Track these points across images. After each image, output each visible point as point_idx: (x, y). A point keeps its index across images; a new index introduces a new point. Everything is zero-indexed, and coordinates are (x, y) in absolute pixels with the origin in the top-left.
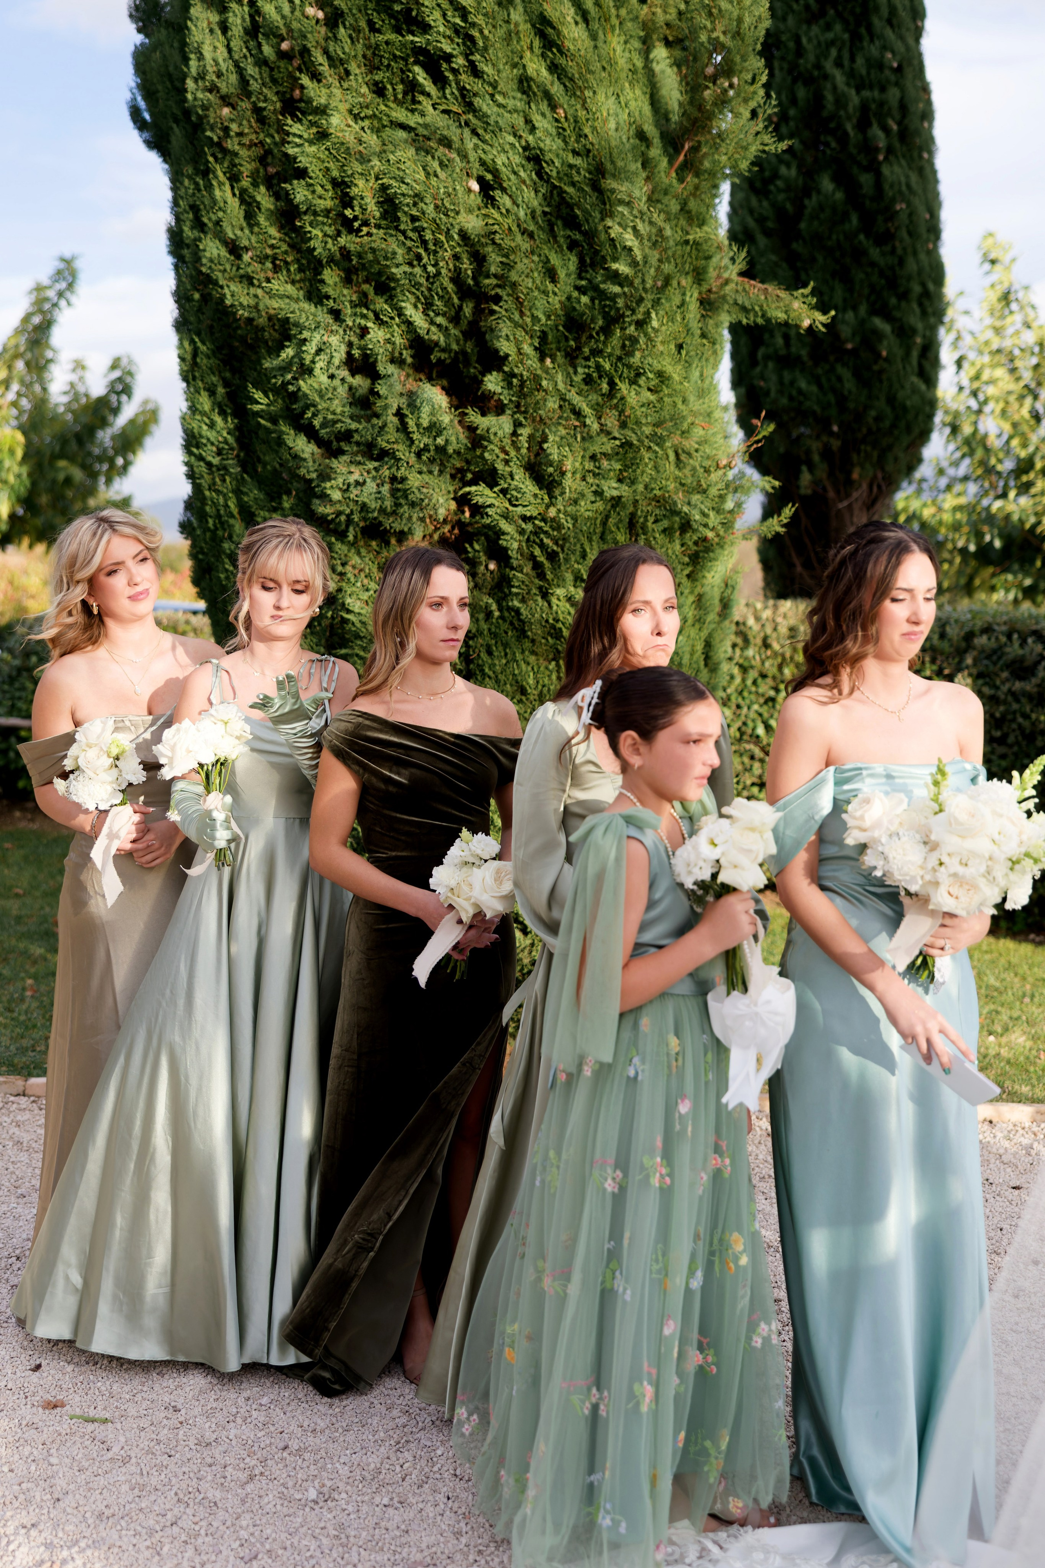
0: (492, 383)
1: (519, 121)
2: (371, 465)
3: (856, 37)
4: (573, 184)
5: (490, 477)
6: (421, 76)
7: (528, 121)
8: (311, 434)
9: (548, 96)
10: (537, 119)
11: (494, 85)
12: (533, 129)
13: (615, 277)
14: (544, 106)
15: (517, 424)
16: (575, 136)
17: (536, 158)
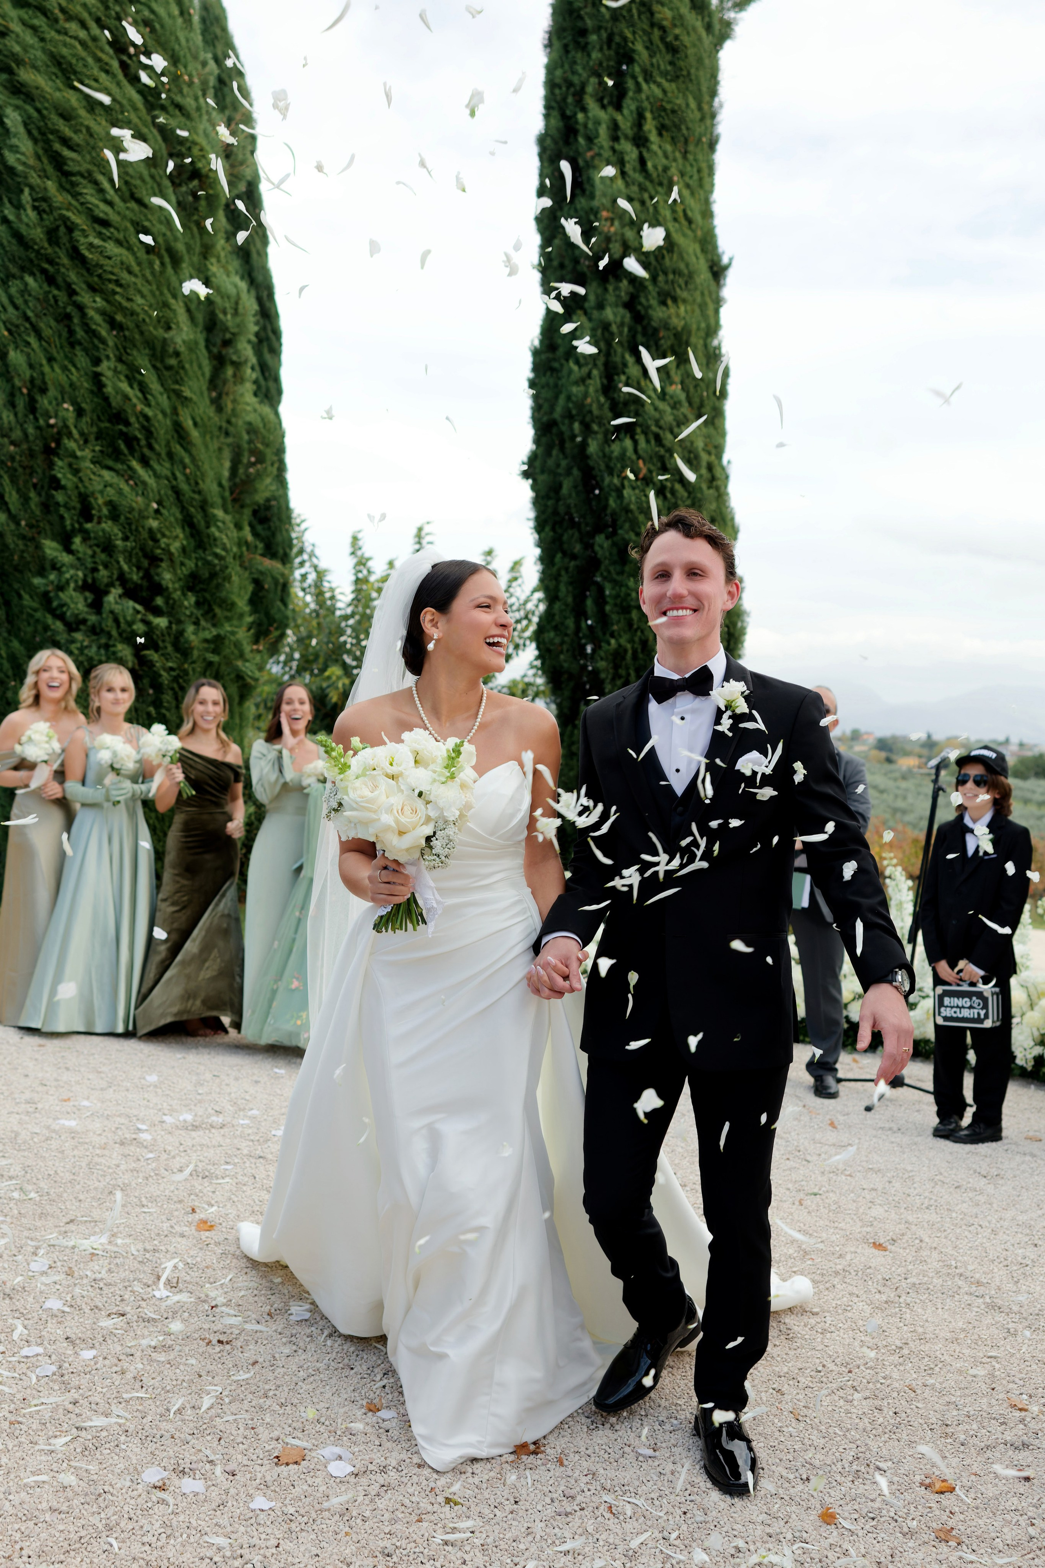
0: (159, 601)
1: (169, 474)
2: (94, 637)
4: (193, 506)
5: (156, 649)
6: (123, 446)
7: (173, 474)
8: (61, 617)
9: (182, 462)
10: (178, 474)
11: (159, 455)
12: (176, 479)
13: (216, 555)
14: (181, 467)
15: (170, 623)
16: (195, 484)
17: (177, 492)
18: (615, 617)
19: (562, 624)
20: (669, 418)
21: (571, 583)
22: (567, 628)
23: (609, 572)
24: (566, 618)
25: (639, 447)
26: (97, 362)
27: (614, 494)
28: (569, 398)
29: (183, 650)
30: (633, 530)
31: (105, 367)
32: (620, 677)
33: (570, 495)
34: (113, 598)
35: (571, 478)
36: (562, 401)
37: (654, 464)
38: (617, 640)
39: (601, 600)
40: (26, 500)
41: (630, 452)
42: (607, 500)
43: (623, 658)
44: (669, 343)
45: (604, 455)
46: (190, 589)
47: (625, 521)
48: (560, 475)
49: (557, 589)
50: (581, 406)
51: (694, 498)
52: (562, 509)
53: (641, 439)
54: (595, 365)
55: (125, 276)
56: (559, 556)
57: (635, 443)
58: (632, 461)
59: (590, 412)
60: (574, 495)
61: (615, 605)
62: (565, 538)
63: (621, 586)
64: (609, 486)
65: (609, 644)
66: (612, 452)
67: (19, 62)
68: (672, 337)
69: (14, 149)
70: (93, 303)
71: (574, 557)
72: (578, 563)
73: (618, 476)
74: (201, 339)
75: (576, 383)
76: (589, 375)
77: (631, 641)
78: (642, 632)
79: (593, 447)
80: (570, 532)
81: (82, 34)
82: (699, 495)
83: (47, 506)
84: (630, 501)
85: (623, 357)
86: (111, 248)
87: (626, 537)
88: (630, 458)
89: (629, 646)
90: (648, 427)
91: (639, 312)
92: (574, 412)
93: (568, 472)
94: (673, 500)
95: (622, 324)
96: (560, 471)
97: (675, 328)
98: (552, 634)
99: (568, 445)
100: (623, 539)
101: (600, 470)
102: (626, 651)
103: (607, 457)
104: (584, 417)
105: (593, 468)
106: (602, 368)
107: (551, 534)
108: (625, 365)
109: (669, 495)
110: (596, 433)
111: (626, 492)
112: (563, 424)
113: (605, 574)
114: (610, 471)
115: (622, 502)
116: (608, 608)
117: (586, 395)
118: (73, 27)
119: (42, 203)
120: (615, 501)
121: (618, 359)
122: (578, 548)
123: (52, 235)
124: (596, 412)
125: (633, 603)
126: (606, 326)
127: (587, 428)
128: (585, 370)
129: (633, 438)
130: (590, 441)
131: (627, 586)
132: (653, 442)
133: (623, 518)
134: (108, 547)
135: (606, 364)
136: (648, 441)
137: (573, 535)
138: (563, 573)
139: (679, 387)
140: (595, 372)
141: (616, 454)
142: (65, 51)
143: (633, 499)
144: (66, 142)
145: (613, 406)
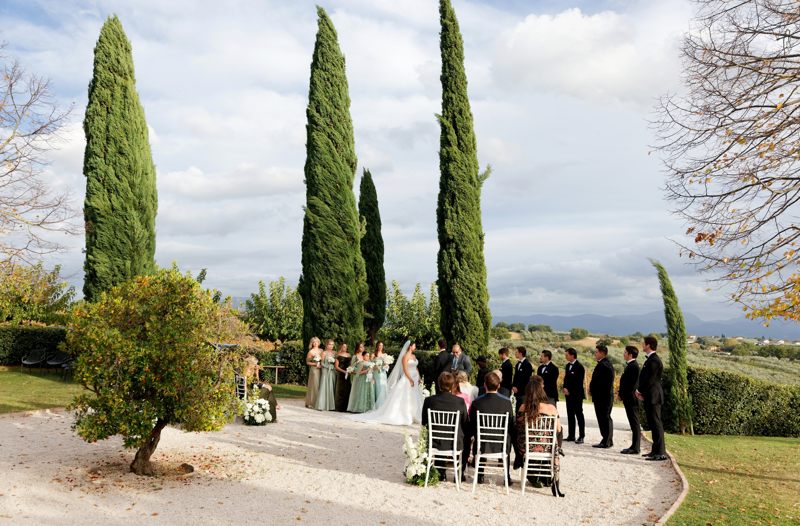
1: (345, 299)
3: (374, 265)
4: (350, 305)
5: (342, 333)
6: (336, 295)
8: (323, 328)
9: (348, 296)
11: (343, 295)
12: (347, 300)
13: (354, 314)
14: (348, 298)
16: (351, 300)
17: (347, 302)
25: (458, 281)
26: (331, 278)
27: (452, 291)
29: (347, 334)
30: (457, 300)
31: (333, 280)
34: (333, 324)
35: (444, 287)
37: (461, 284)
39: (452, 316)
40: (317, 306)
41: (456, 282)
46: (349, 321)
53: (458, 279)
54: (448, 262)
55: (337, 263)
58: (456, 284)
61: (455, 317)
63: (455, 313)
67: (319, 228)
69: (317, 242)
70: (331, 268)
74: (353, 270)
76: (446, 264)
77: (458, 326)
79: (448, 281)
81: (331, 220)
83: (322, 306)
86: (335, 258)
90: (459, 276)
92: (443, 272)
94: (466, 293)
96: (443, 284)
103: (450, 282)
105: (448, 285)
107: (442, 300)
110: (448, 277)
111: (456, 291)
112: (442, 275)
114: (452, 286)
115: (455, 293)
117: (445, 269)
118: (329, 219)
119: (322, 251)
120: (453, 293)
121: (453, 260)
123: (324, 257)
125: (458, 317)
126: (450, 253)
129: (456, 278)
130: (447, 279)
132: (461, 279)
133: (455, 297)
134: (332, 314)
141: (452, 282)
142: (328, 224)
144: (327, 240)
145: (452, 271)
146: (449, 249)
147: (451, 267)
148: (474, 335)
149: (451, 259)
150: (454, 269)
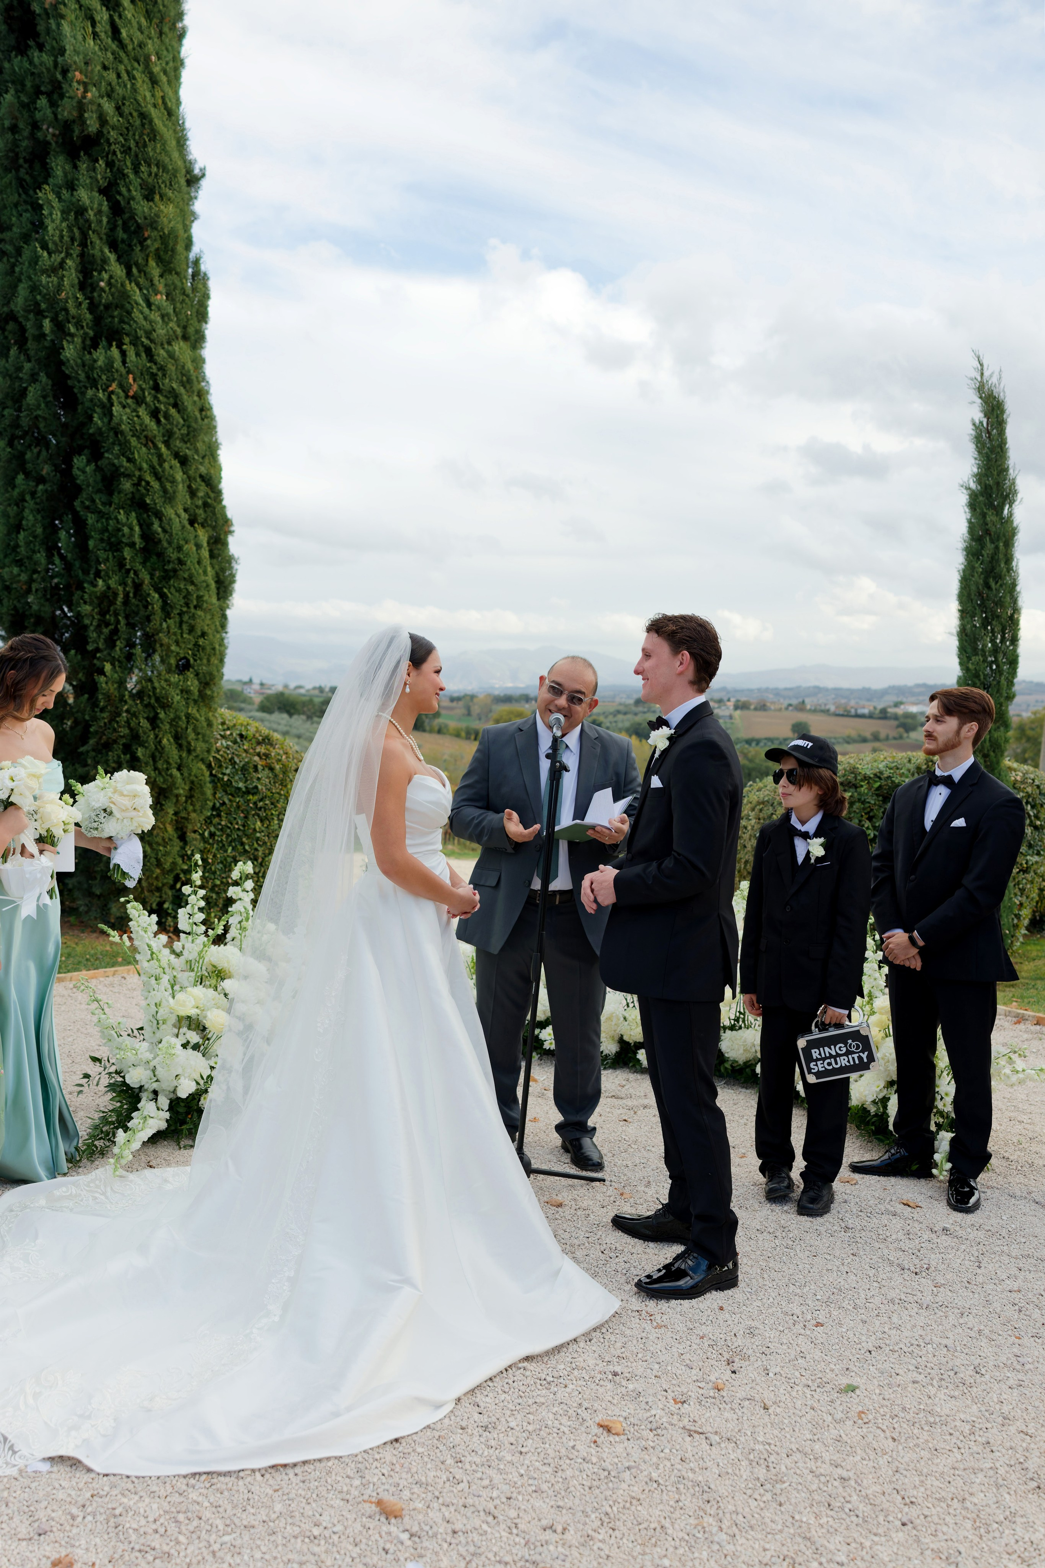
18: (102, 554)
19: (30, 558)
20: (161, 332)
21: (39, 511)
22: (35, 564)
23: (93, 501)
24: (34, 552)
25: (128, 360)
27: (98, 410)
28: (34, 288)
30: (123, 455)
32: (107, 625)
33: (38, 407)
35: (37, 386)
36: (23, 290)
37: (144, 381)
38: (104, 581)
41: (118, 364)
42: (91, 418)
43: (112, 603)
44: (156, 246)
45: (84, 365)
47: (114, 444)
48: (21, 379)
49: (20, 517)
50: (52, 301)
51: (189, 427)
52: (25, 422)
53: (131, 351)
54: (68, 255)
56: (21, 477)
57: (123, 354)
58: (121, 375)
59: (66, 310)
60: (43, 405)
61: (102, 540)
62: (28, 456)
63: (107, 519)
64: (91, 400)
65: (95, 586)
66: (95, 361)
68: (158, 238)
71: (41, 480)
72: (48, 487)
73: (104, 391)
75: (44, 272)
76: (62, 265)
77: (124, 584)
78: (136, 573)
79: (70, 351)
80: (36, 451)
82: (193, 424)
84: (121, 420)
85: (102, 251)
87: (116, 461)
88: (117, 371)
89: (120, 588)
90: (138, 338)
91: (118, 202)
92: (43, 306)
93: (34, 378)
94: (169, 427)
95: (99, 212)
96: (21, 375)
97: (162, 229)
98: (16, 570)
99: (31, 345)
100: (114, 465)
101: (79, 381)
102: (116, 594)
103: (89, 368)
104: (57, 314)
105: (68, 377)
106: (78, 260)
107: (9, 450)
108: (105, 261)
109: (162, 419)
110: (72, 335)
111: (116, 409)
112: (28, 320)
113: (87, 503)
114: (93, 383)
115: (111, 419)
116: (91, 543)
117: (59, 288)
120: (100, 419)
121: (96, 252)
122: (46, 470)
124: (73, 311)
125: (124, 540)
126: (81, 211)
127: (60, 327)
128: (57, 258)
129: (119, 347)
130: (65, 343)
131: (117, 520)
132: (143, 355)
133: (111, 440)
135: (82, 255)
136: (138, 355)
137: (39, 453)
138: (28, 497)
139: (164, 297)
140: (69, 262)
141: (100, 363)
143: (124, 418)
145: (92, 307)
146: (71, 186)
147: (86, 284)
148: (192, 630)
149: (84, 244)
150: (105, 298)
